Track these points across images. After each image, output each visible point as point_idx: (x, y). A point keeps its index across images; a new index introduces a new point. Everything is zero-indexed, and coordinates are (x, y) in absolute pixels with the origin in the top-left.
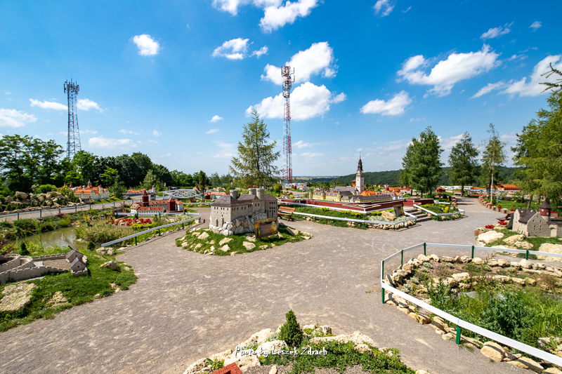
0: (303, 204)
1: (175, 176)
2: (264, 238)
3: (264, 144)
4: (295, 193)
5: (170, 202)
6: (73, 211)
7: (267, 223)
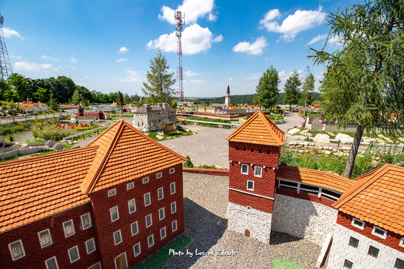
0: (192, 115)
1: (95, 95)
2: (169, 133)
3: (166, 73)
4: (185, 108)
5: (99, 113)
6: (24, 120)
7: (170, 124)
